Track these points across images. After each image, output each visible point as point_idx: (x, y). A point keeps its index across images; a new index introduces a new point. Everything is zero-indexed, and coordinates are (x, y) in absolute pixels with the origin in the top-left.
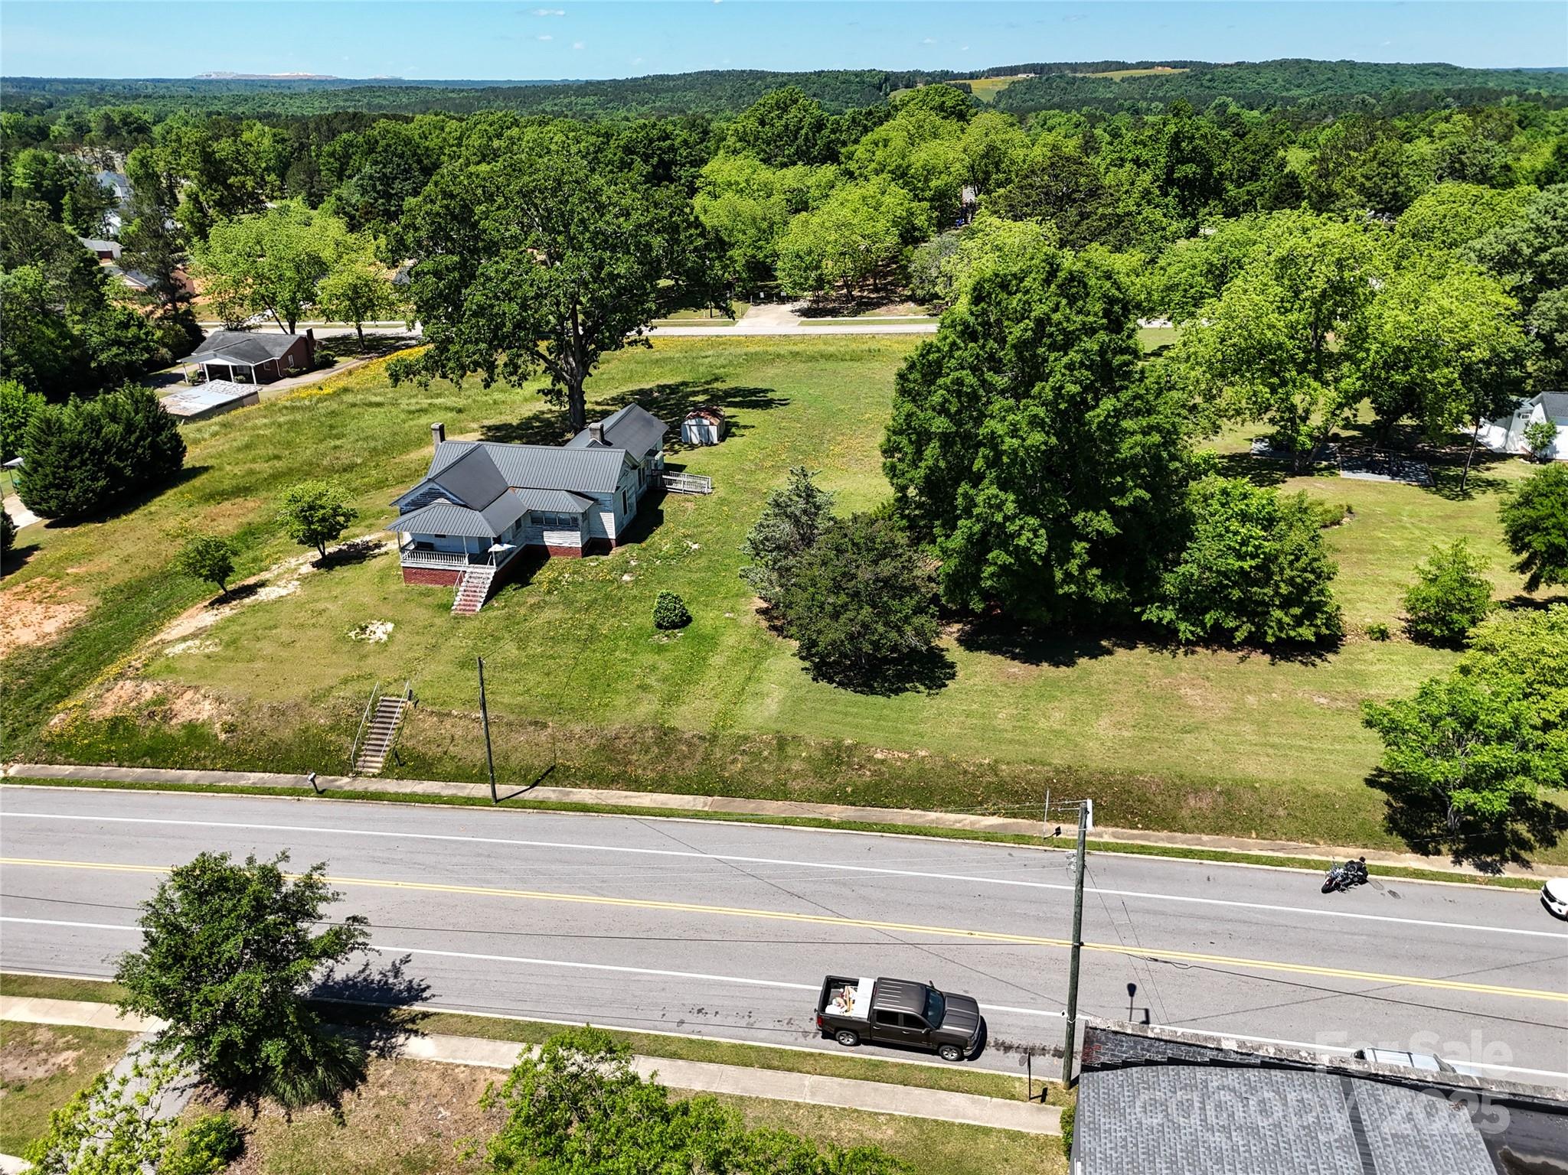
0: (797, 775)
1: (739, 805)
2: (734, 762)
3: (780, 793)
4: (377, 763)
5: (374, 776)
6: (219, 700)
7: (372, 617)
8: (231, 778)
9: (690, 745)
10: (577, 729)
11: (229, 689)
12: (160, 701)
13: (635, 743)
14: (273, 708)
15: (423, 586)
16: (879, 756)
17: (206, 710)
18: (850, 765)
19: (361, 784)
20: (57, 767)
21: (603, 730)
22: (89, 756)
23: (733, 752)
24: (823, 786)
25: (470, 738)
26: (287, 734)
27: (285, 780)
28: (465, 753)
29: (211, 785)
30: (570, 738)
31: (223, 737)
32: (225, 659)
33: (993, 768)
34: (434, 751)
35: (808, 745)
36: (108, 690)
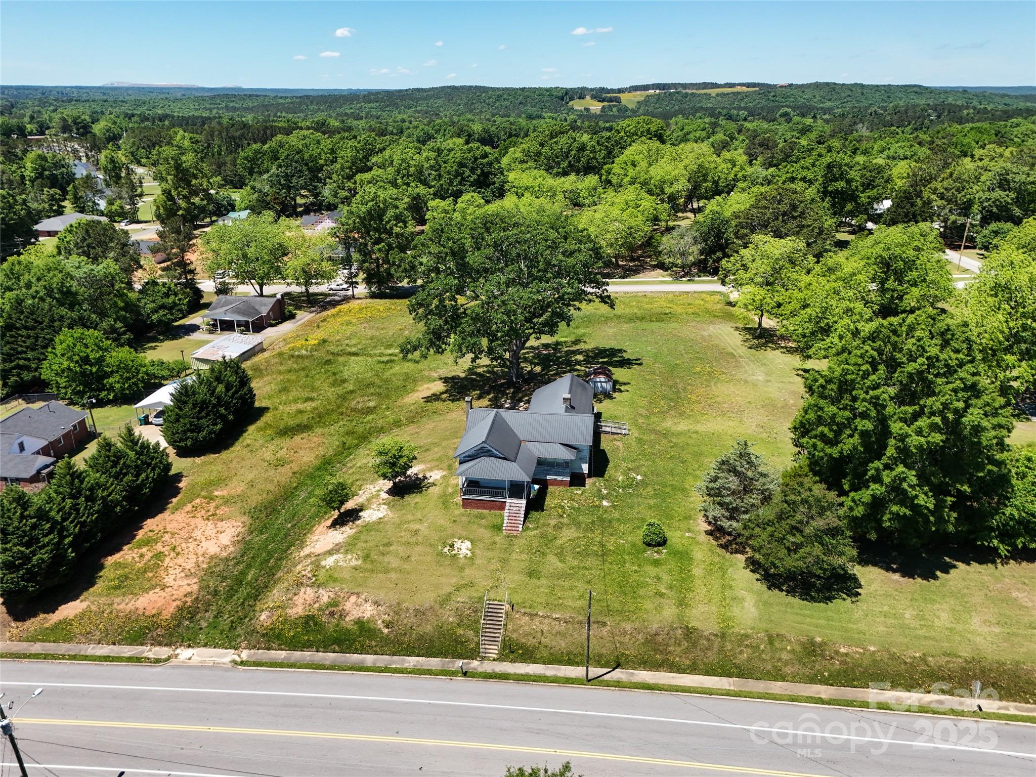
0: (786, 663)
1: (752, 685)
2: (741, 652)
3: (778, 676)
4: (494, 650)
5: (494, 660)
6: (377, 603)
7: (453, 536)
8: (397, 661)
9: (708, 640)
10: (628, 627)
11: (381, 596)
12: (334, 603)
13: (670, 639)
14: (416, 610)
15: (476, 511)
16: (842, 650)
17: (368, 611)
18: (823, 656)
19: (488, 667)
20: (273, 652)
21: (646, 628)
22: (293, 644)
23: (739, 646)
24: (807, 671)
25: (554, 632)
26: (428, 628)
27: (435, 663)
28: (554, 643)
29: (386, 668)
30: (624, 633)
31: (386, 631)
32: (366, 570)
33: (923, 659)
34: (531, 642)
35: (790, 641)
36: (295, 594)
